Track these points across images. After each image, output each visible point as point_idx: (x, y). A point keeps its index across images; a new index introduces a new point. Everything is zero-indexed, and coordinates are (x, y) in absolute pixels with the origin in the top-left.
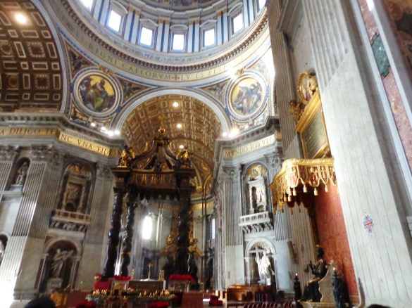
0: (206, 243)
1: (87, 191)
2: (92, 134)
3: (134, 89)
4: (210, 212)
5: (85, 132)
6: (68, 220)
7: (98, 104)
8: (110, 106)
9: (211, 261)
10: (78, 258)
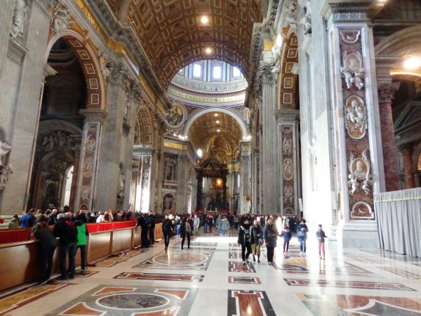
0: (234, 189)
1: (175, 169)
2: (174, 140)
3: (193, 109)
4: (237, 170)
5: (171, 139)
6: (169, 184)
7: (175, 121)
8: (180, 121)
9: (237, 200)
10: (174, 201)
